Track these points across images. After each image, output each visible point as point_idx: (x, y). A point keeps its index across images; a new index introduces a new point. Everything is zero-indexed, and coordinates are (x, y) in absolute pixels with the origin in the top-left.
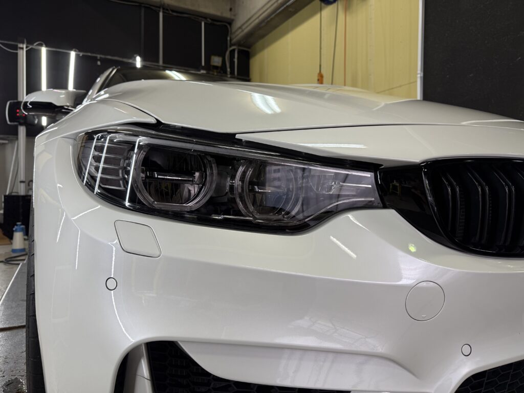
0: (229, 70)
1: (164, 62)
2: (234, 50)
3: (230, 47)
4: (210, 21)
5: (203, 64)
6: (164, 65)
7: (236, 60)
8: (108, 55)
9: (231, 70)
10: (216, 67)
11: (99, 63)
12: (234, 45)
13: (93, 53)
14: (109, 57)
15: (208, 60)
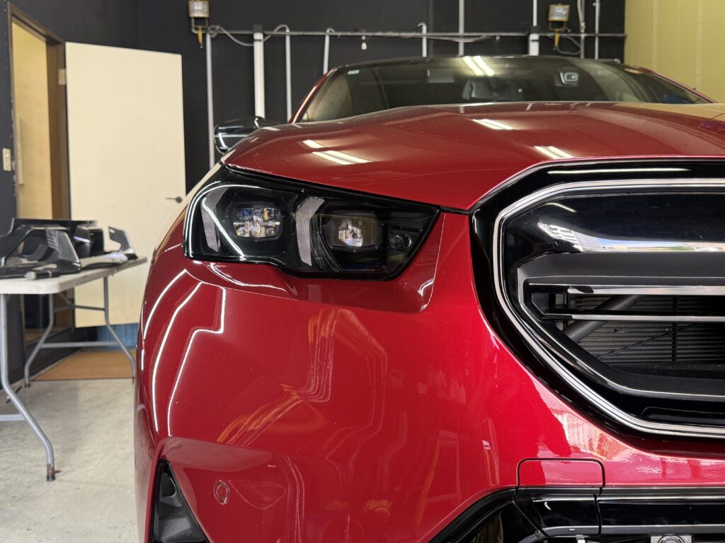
1: (466, 31)
5: (535, 23)
6: (467, 34)
8: (377, 31)
9: (586, 25)
10: (559, 24)
11: (364, 46)
13: (357, 31)
14: (379, 34)
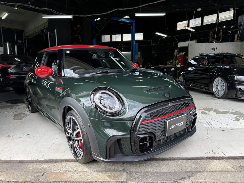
0: (24, 44)
2: (25, 38)
3: (24, 37)
4: (17, 30)
7: (26, 41)
12: (25, 37)
15: (17, 41)
